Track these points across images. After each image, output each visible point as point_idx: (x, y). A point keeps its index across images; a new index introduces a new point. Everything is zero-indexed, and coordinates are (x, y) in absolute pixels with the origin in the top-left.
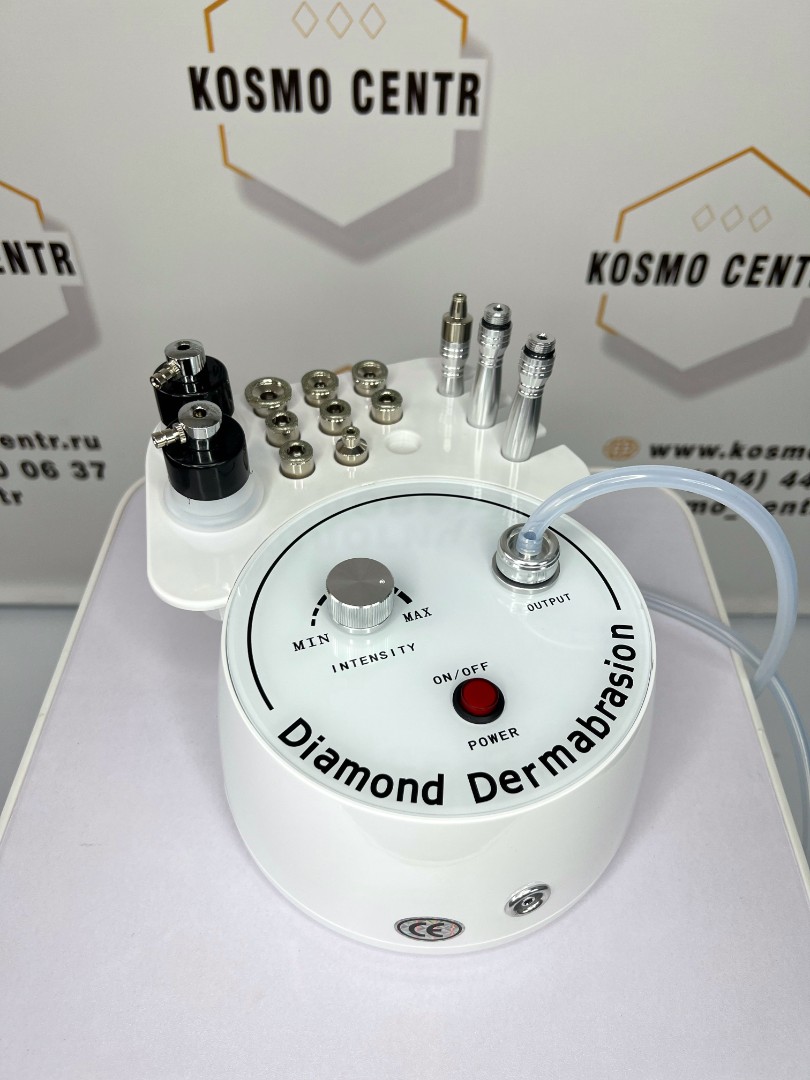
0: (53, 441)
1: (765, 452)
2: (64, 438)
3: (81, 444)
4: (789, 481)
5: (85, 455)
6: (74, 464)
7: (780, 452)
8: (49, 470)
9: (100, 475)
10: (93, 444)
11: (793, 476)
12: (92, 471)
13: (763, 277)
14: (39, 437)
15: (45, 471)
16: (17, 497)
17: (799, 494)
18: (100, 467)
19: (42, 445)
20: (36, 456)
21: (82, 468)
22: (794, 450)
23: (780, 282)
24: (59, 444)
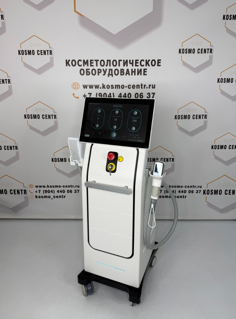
0: (73, 186)
1: (174, 187)
2: (75, 186)
3: (77, 187)
4: (179, 192)
5: (77, 189)
6: (75, 190)
7: (176, 187)
8: (71, 191)
9: (78, 192)
10: (79, 187)
11: (180, 191)
12: (77, 191)
13: (166, 161)
14: (71, 186)
15: (70, 191)
16: (65, 196)
17: (182, 194)
18: (79, 190)
19: (71, 187)
20: (70, 189)
21: (76, 190)
22: (178, 186)
23: (168, 161)
24: (74, 187)
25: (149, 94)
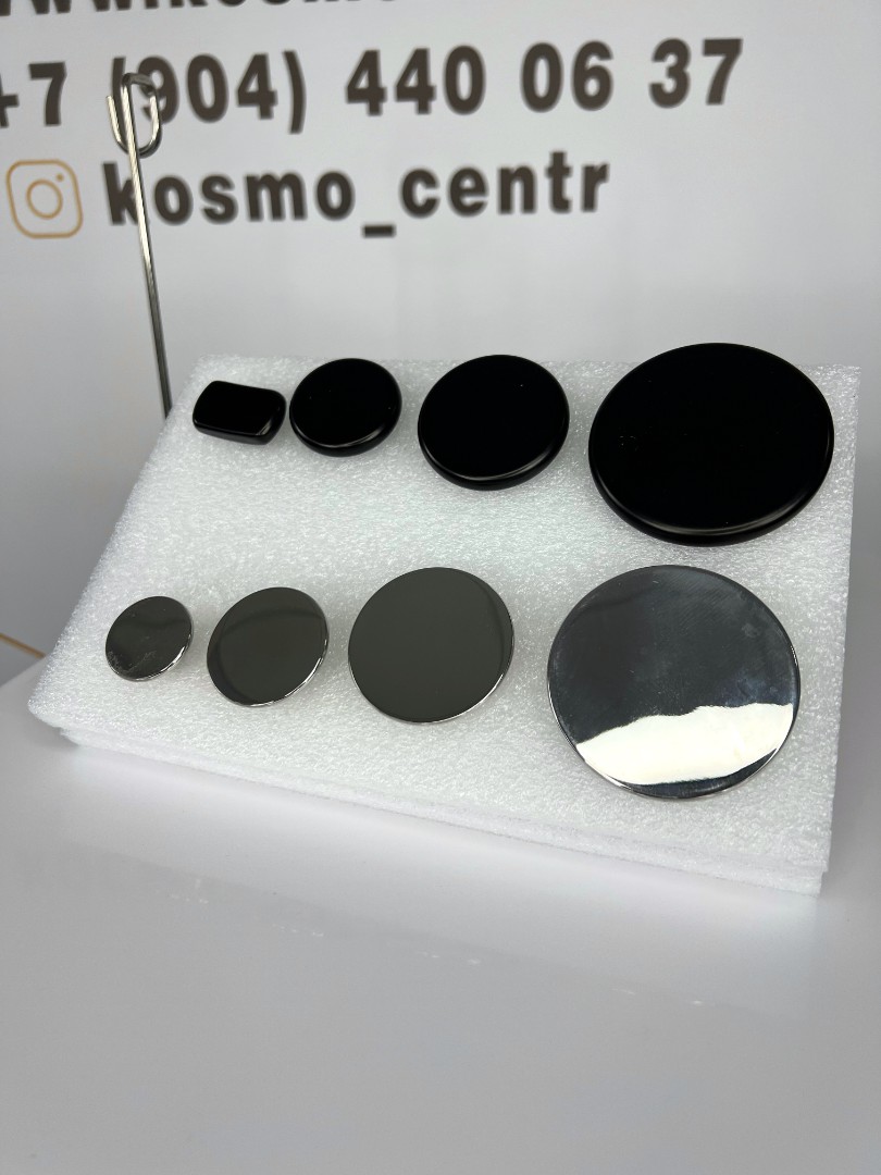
25: (671, 60)
